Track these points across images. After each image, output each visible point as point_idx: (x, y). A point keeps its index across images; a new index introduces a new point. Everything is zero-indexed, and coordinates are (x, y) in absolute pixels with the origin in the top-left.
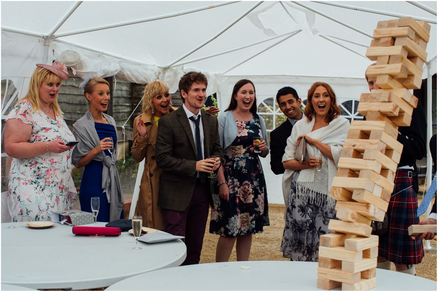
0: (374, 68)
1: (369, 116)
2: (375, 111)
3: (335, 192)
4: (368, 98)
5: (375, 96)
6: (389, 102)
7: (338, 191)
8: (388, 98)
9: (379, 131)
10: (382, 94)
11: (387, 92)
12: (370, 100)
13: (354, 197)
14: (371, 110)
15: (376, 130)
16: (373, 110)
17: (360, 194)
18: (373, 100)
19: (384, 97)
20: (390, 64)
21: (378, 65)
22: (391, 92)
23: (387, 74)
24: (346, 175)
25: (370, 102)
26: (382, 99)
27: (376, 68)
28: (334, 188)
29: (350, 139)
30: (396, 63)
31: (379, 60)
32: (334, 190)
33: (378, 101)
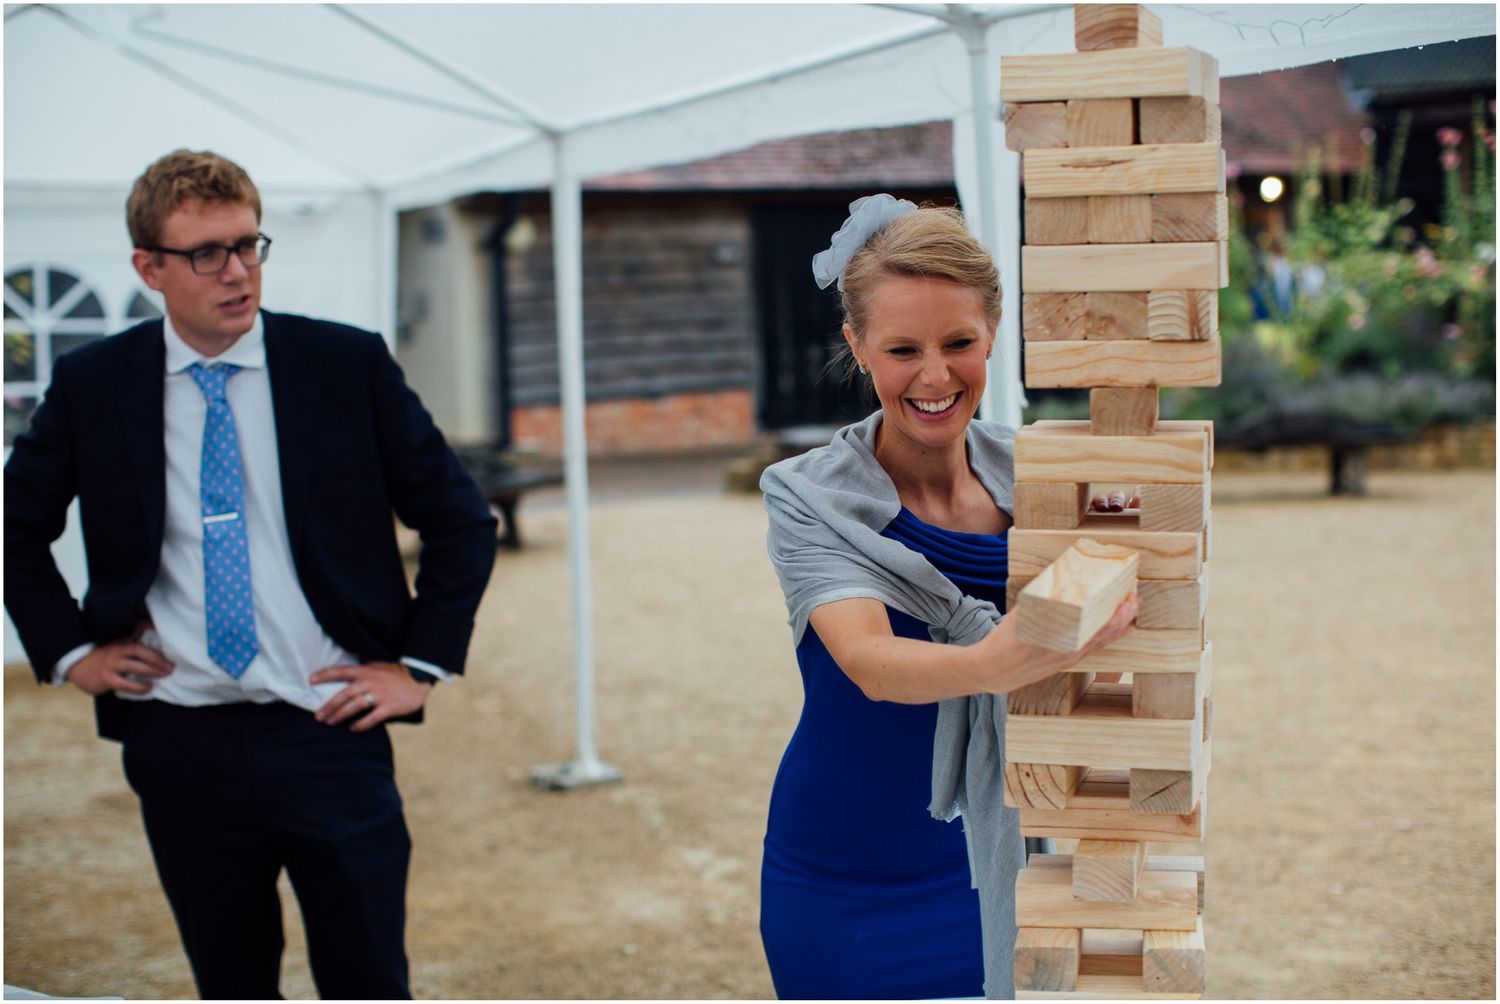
0: (1064, 166)
1: (1102, 410)
2: (1129, 388)
3: (1029, 786)
4: (1067, 319)
5: (1107, 310)
6: (1201, 340)
7: (1046, 783)
8: (1187, 327)
9: (1180, 486)
10: (1150, 305)
11: (1177, 294)
12: (1083, 332)
13: (1141, 803)
14: (1107, 379)
15: (1165, 483)
16: (1116, 380)
17: (1171, 789)
18: (1102, 332)
19: (1165, 318)
20: (1149, 143)
21: (1077, 145)
22: (1197, 293)
23: (1140, 195)
24: (1061, 701)
25: (1085, 339)
26: (1156, 328)
27: (1078, 165)
28: (1020, 767)
29: (1032, 528)
30: (1182, 141)
31: (1080, 120)
32: (1023, 778)
33: (1128, 333)
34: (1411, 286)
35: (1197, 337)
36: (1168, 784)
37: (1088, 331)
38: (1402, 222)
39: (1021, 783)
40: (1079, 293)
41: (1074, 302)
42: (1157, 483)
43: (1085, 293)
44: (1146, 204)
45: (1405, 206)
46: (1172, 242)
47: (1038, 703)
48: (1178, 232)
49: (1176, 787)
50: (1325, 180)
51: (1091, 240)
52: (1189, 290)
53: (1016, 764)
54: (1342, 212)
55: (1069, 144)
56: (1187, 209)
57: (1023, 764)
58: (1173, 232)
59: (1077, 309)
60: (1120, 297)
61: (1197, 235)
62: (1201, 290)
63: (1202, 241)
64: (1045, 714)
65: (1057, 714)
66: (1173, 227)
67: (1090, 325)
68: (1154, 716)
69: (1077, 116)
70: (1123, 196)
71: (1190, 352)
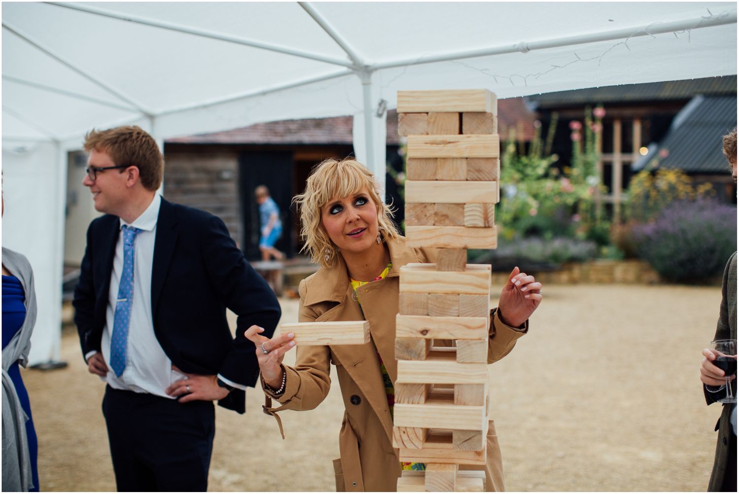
0: (426, 143)
1: (441, 259)
2: (454, 249)
3: (405, 437)
4: (426, 216)
5: (445, 212)
6: (489, 227)
7: (412, 436)
8: (482, 220)
9: (478, 295)
10: (465, 210)
11: (478, 205)
12: (433, 222)
13: (458, 446)
14: (444, 245)
15: (471, 294)
16: (449, 245)
17: (473, 439)
18: (442, 222)
19: (473, 216)
20: (466, 134)
21: (432, 134)
22: (487, 205)
23: (462, 158)
24: (421, 396)
25: (434, 225)
26: (468, 221)
27: (432, 143)
28: (401, 429)
29: (408, 314)
30: (482, 133)
31: (434, 122)
32: (402, 434)
33: (455, 223)
34: (557, 196)
35: (487, 226)
36: (471, 437)
37: (436, 222)
38: (553, 165)
39: (401, 436)
40: (431, 204)
41: (429, 208)
42: (467, 294)
43: (434, 204)
44: (464, 162)
45: (554, 158)
46: (476, 180)
47: (409, 398)
48: (479, 176)
49: (475, 438)
50: (517, 144)
51: (438, 178)
52: (484, 203)
53: (399, 427)
54: (524, 160)
55: (429, 133)
56: (484, 165)
57: (402, 427)
58: (477, 176)
59: (431, 211)
60: (452, 206)
61: (488, 177)
62: (489, 203)
63: (490, 180)
64: (412, 403)
65: (418, 403)
66: (477, 173)
67: (436, 219)
68: (465, 404)
69: (432, 120)
70: (453, 158)
71: (483, 232)
